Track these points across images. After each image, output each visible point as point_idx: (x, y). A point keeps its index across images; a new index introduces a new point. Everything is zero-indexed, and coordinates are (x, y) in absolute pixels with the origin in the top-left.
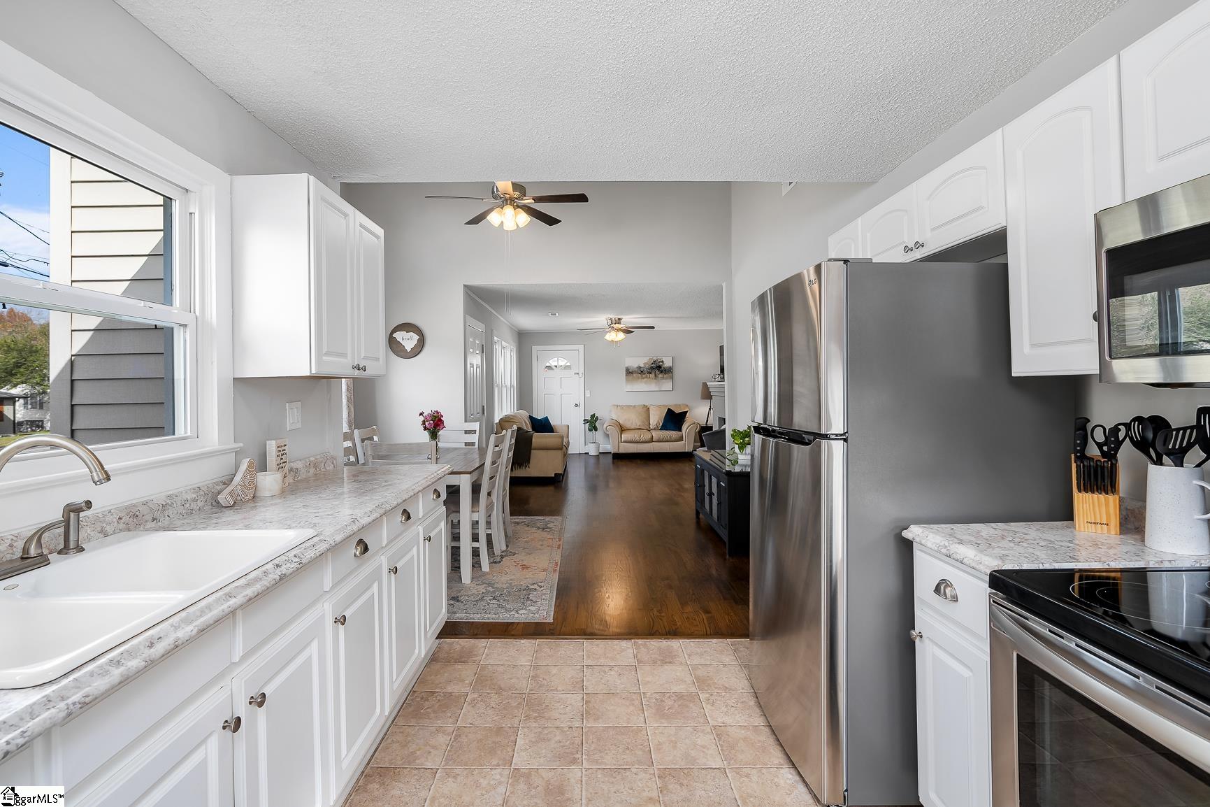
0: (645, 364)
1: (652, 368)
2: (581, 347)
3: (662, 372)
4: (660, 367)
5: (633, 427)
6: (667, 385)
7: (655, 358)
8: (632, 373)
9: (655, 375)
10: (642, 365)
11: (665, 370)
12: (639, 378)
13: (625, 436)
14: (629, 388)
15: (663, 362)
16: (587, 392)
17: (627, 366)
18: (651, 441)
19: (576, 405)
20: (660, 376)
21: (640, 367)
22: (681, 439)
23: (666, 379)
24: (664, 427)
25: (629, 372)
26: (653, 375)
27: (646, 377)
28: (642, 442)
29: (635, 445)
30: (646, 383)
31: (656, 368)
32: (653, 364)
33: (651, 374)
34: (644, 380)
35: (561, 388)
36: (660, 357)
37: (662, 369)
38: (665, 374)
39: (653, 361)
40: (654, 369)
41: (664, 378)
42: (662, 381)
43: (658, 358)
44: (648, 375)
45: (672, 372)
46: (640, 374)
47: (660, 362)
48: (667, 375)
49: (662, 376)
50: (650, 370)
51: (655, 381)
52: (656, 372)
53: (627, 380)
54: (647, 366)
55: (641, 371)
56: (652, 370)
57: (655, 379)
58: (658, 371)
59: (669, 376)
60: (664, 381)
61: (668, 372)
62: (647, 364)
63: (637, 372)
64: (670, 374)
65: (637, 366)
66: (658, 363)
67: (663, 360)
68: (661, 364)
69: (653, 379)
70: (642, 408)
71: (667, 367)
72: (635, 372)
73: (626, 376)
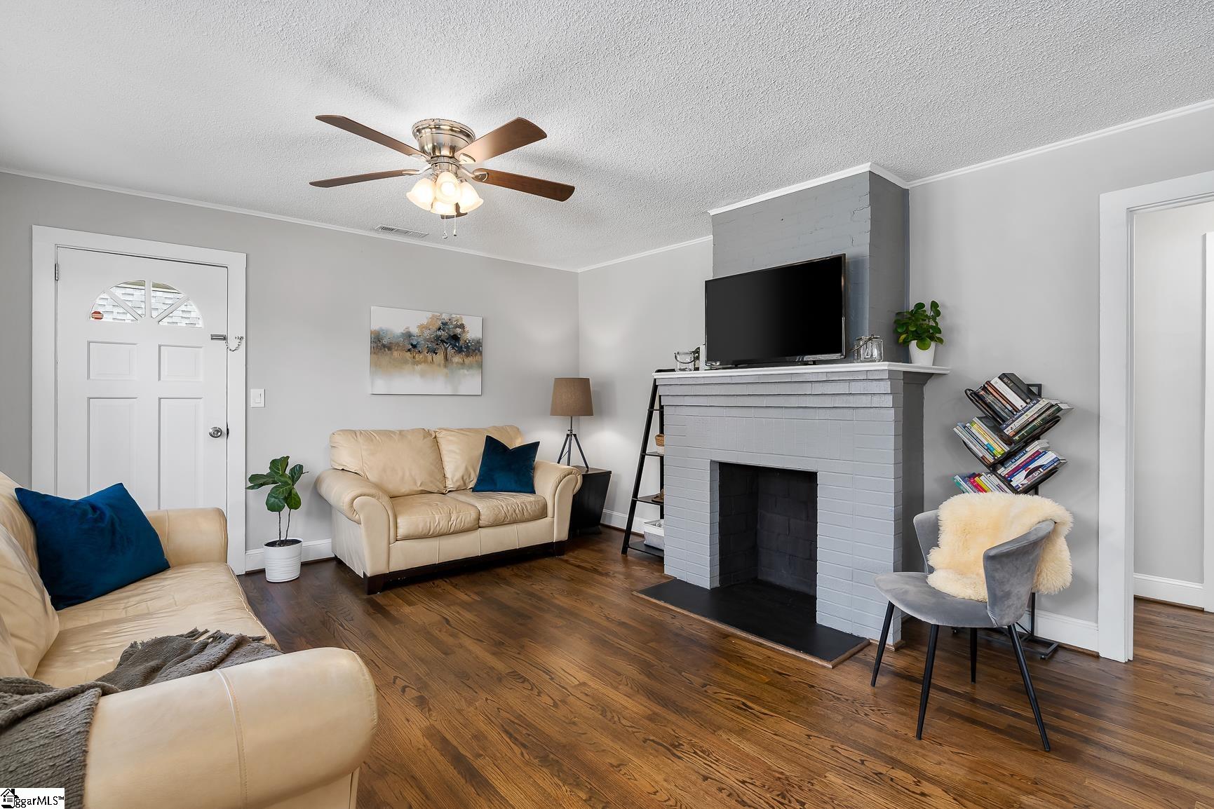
0: (421, 327)
1: (439, 340)
2: (237, 261)
3: (460, 350)
4: (455, 338)
5: (404, 489)
6: (470, 382)
7: (445, 317)
8: (388, 347)
9: (446, 358)
10: (414, 330)
11: (467, 347)
12: (405, 362)
13: (404, 521)
14: (381, 385)
15: (462, 326)
16: (255, 392)
17: (376, 326)
18: (477, 526)
19: (217, 433)
20: (457, 359)
21: (409, 335)
22: (543, 513)
23: (470, 367)
25: (381, 345)
26: (439, 358)
27: (425, 361)
30: (423, 375)
31: (447, 339)
32: (440, 329)
33: (436, 354)
34: (418, 368)
35: (159, 379)
36: (458, 316)
37: (461, 342)
38: (467, 356)
39: (440, 323)
40: (443, 341)
41: (463, 364)
42: (462, 371)
43: (454, 316)
44: (429, 356)
45: (481, 353)
46: (409, 350)
47: (457, 326)
48: (470, 359)
49: (461, 360)
50: (434, 344)
51: (445, 371)
52: (446, 349)
53: (375, 365)
54: (427, 333)
55: (412, 345)
56: (437, 344)
57: (445, 366)
58: (453, 348)
59: (476, 361)
60: (465, 371)
61: (474, 351)
62: (427, 327)
63: (404, 346)
64: (478, 358)
65: (402, 331)
66: (453, 328)
67: (463, 322)
68: (459, 331)
69: (439, 365)
70: (425, 437)
71: (473, 340)
72: (398, 344)
73: (374, 356)
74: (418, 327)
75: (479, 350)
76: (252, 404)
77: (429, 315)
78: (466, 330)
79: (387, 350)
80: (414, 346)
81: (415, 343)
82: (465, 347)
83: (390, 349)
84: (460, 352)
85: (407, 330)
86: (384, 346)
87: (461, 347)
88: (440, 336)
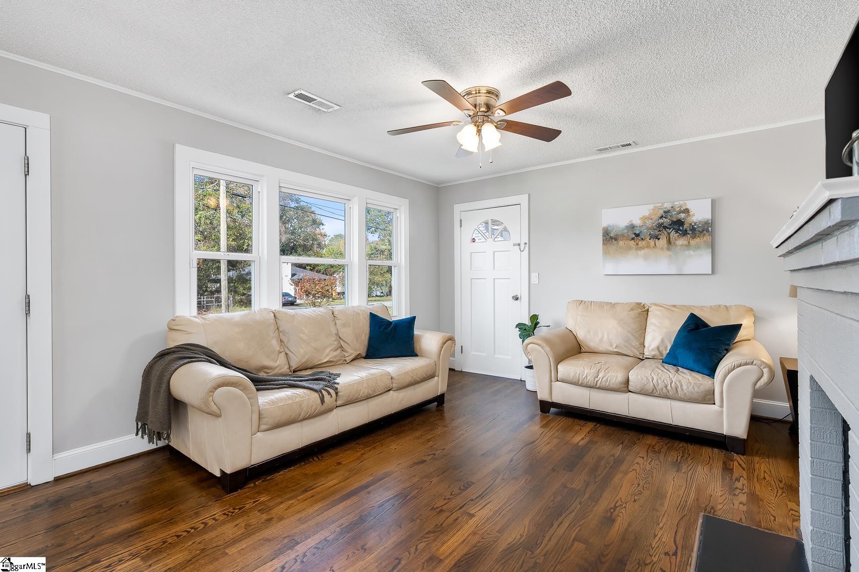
0: (644, 219)
1: (661, 227)
2: (523, 199)
3: (685, 233)
4: (680, 222)
5: (601, 348)
7: (668, 206)
8: (615, 239)
9: (669, 242)
10: (637, 222)
11: (693, 229)
12: (630, 248)
13: (567, 369)
14: (610, 267)
15: (687, 211)
16: (534, 275)
18: (625, 387)
19: (517, 298)
20: (682, 241)
21: (632, 227)
22: (708, 398)
23: (698, 247)
24: (672, 359)
25: (610, 238)
26: (663, 242)
27: (648, 246)
28: (599, 388)
29: (585, 392)
30: (646, 258)
31: (670, 225)
32: (662, 217)
33: (659, 239)
34: (642, 252)
35: (494, 269)
36: (682, 202)
37: (685, 227)
38: (693, 237)
39: (661, 212)
40: (665, 228)
41: (688, 246)
42: (687, 252)
43: (677, 203)
44: (652, 242)
45: (712, 234)
46: (633, 239)
47: (680, 212)
48: (697, 240)
49: (685, 242)
50: (656, 231)
51: (669, 253)
52: (669, 234)
53: (606, 253)
54: (649, 223)
55: (635, 234)
56: (660, 231)
57: (668, 249)
58: (677, 232)
59: (705, 241)
60: (692, 252)
61: (701, 232)
62: (649, 218)
63: (628, 236)
64: (707, 238)
65: (627, 225)
66: (676, 214)
67: (687, 207)
68: (682, 216)
69: (662, 249)
70: (632, 309)
71: (700, 222)
72: (623, 235)
73: (605, 246)
74: (641, 219)
75: (708, 231)
76: (532, 282)
77: (651, 207)
78: (691, 213)
79: (613, 241)
80: (637, 235)
81: (637, 232)
82: (691, 230)
83: (616, 239)
84: (684, 235)
85: (630, 223)
86: (612, 238)
87: (686, 230)
88: (662, 224)
